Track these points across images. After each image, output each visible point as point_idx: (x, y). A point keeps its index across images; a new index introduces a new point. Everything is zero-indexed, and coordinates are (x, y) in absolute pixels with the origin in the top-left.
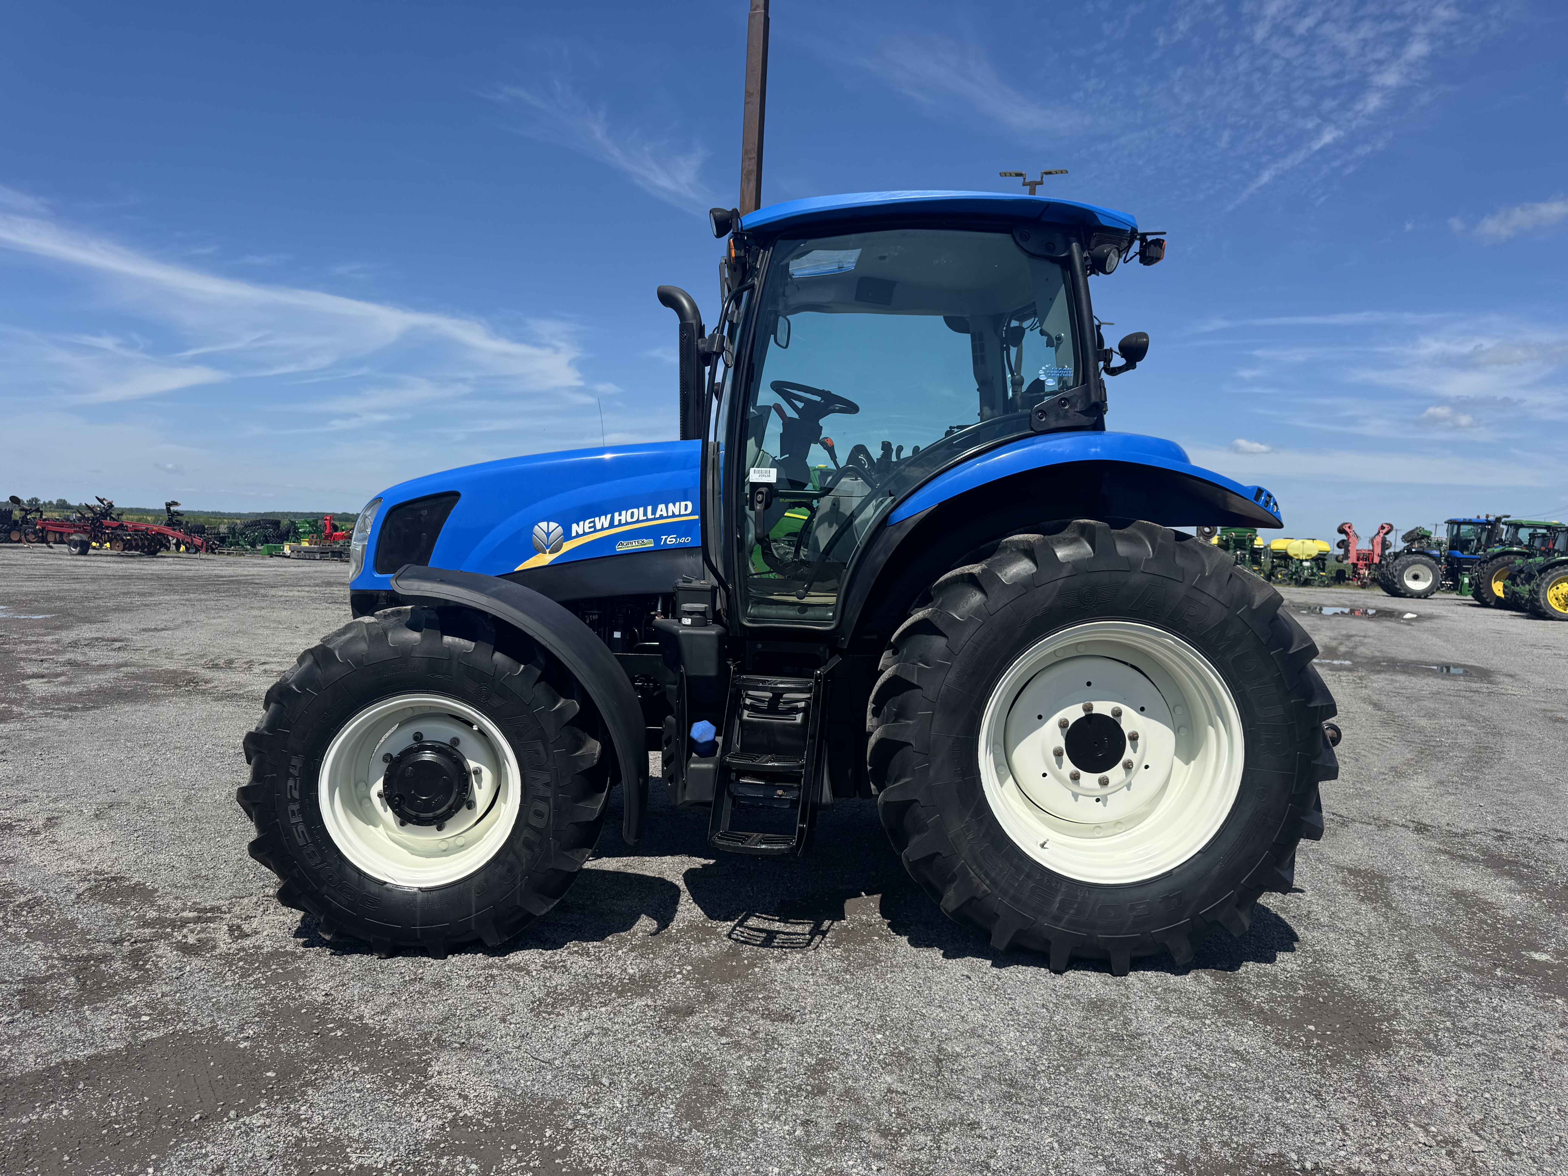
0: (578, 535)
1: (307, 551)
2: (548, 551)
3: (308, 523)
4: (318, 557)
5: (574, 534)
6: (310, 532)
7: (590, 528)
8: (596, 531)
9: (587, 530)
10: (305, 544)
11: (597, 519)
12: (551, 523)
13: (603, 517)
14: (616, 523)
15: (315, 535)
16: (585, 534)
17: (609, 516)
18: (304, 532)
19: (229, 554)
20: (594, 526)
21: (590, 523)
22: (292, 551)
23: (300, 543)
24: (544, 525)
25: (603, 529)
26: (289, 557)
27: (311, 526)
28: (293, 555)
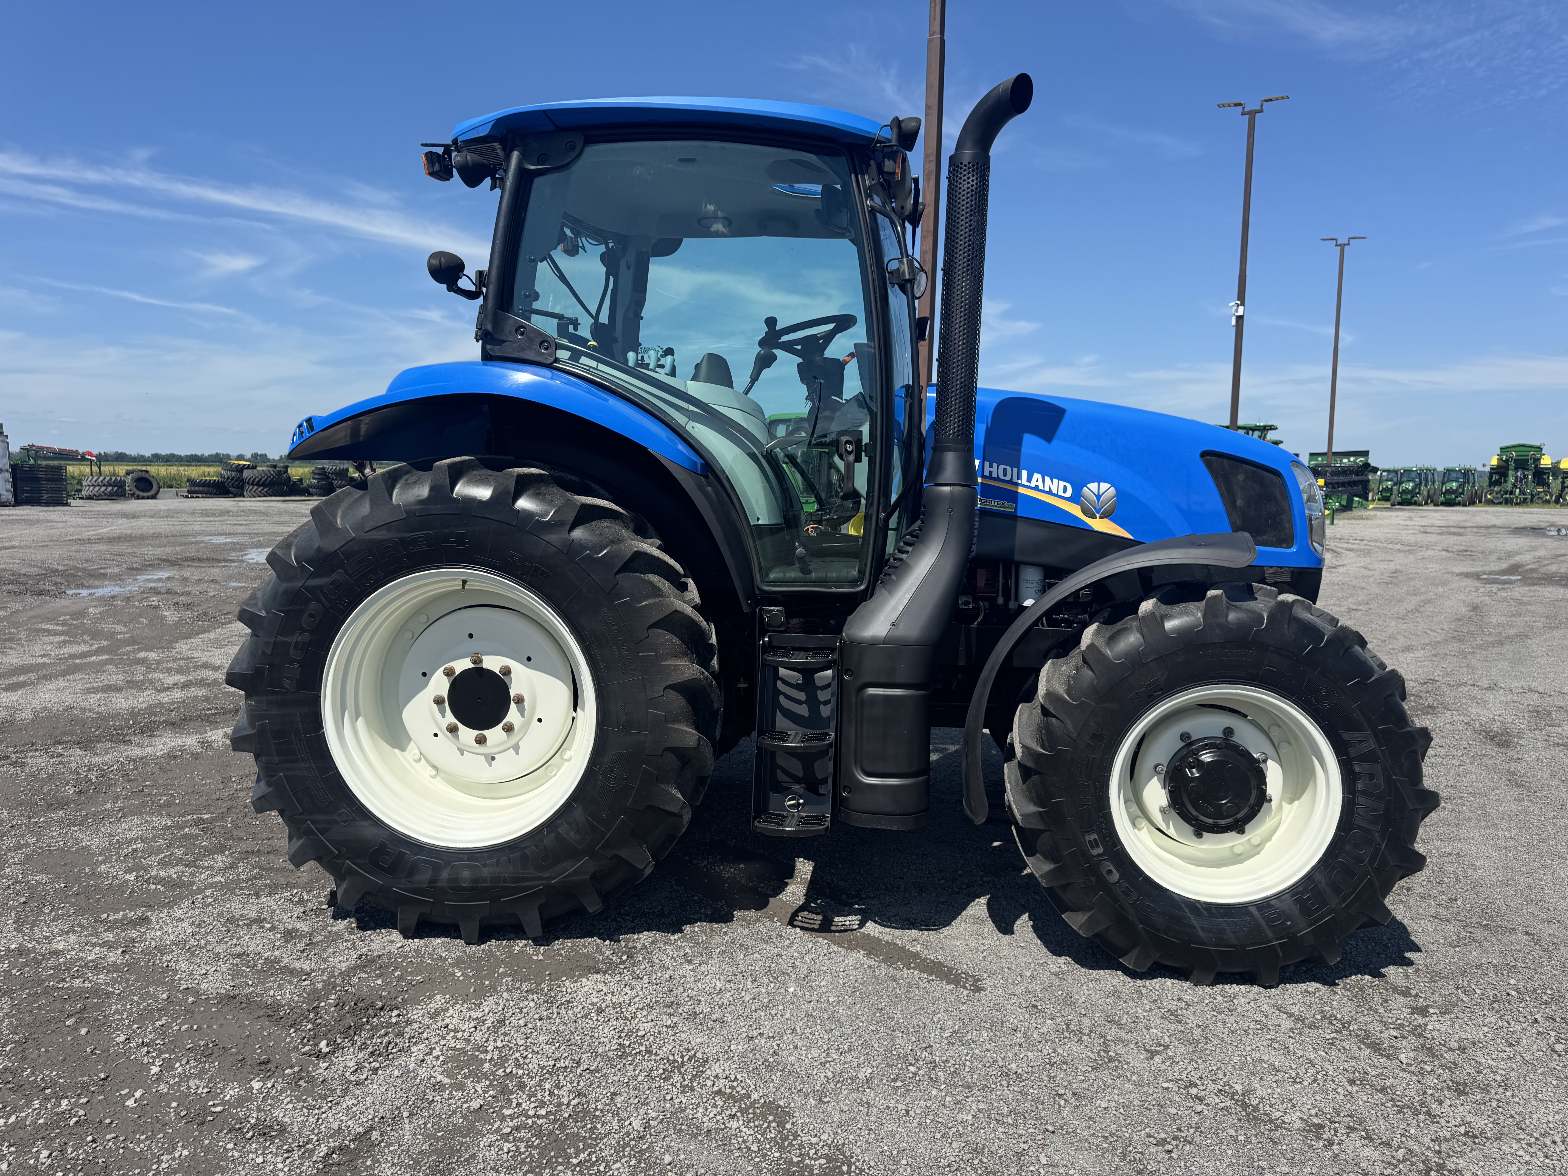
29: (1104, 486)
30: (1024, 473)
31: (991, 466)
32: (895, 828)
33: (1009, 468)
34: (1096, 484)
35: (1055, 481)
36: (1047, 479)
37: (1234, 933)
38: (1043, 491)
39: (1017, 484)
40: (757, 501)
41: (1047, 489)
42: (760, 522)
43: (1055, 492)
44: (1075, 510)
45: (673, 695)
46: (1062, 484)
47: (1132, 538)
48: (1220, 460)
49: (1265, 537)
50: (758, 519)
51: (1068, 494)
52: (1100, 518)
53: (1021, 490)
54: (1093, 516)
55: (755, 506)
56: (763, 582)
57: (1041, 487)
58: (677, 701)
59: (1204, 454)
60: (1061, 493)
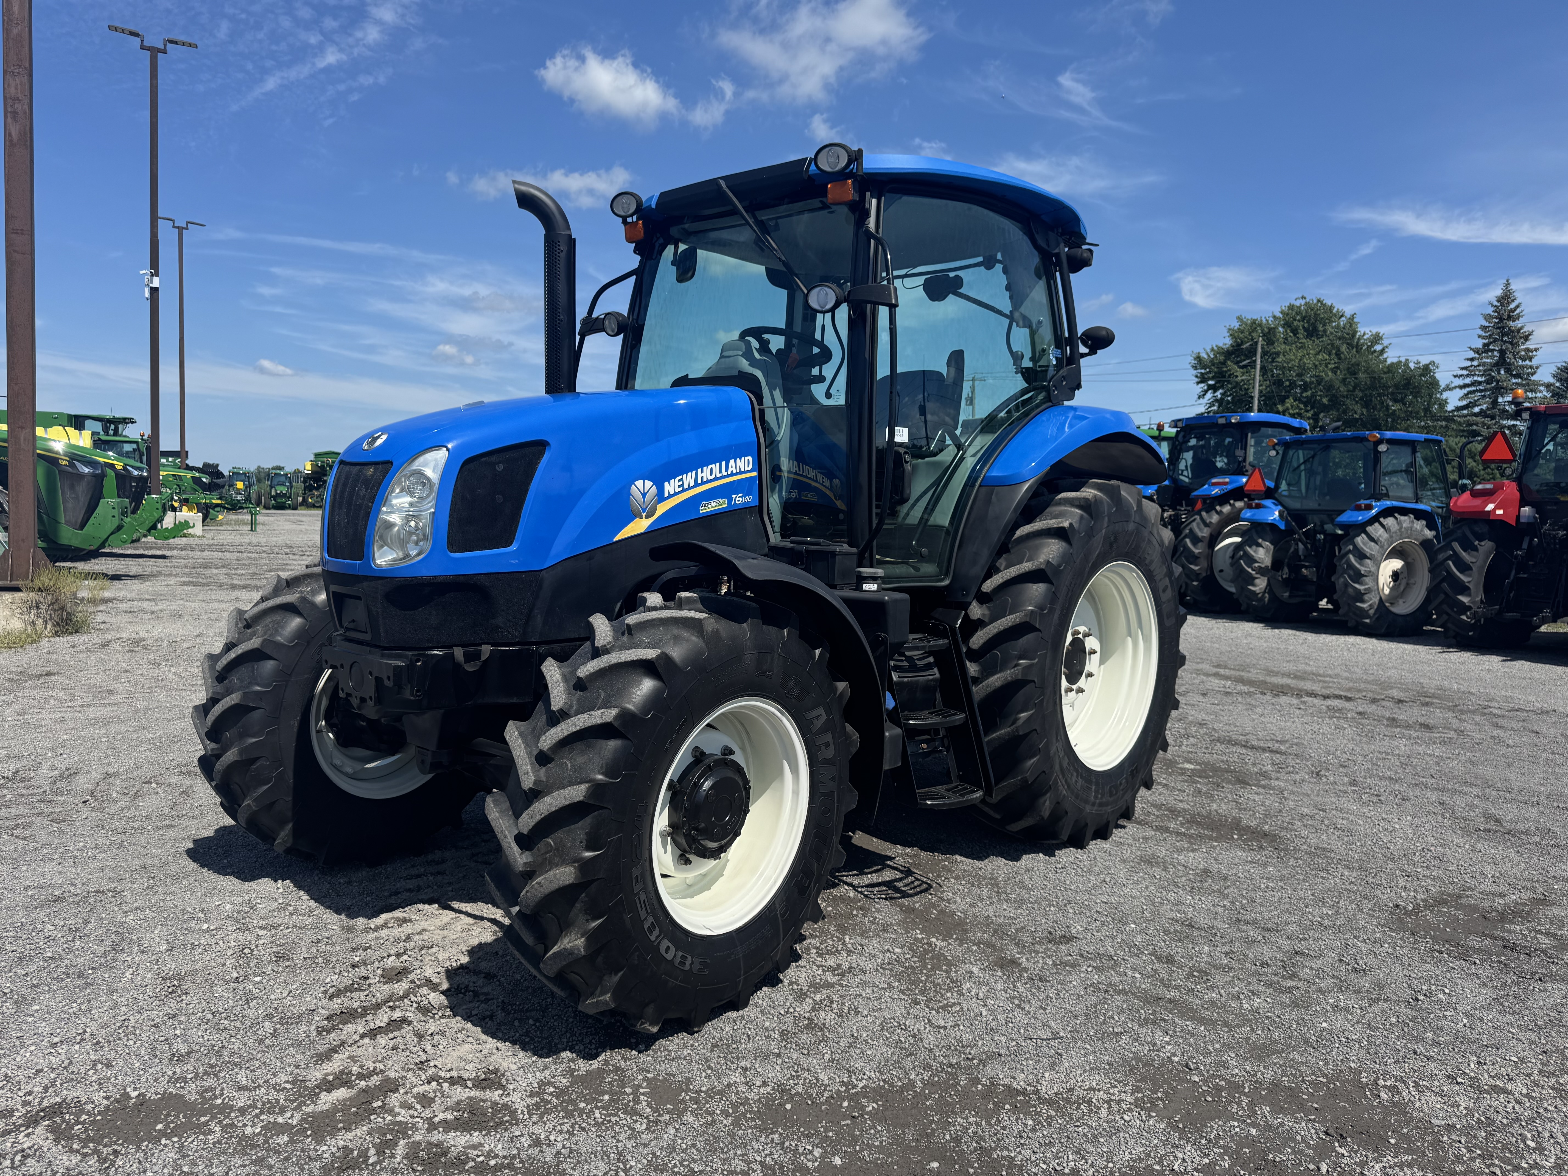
0: (670, 496)
2: (644, 515)
5: (666, 495)
7: (679, 486)
8: (684, 490)
9: (677, 490)
11: (685, 476)
12: (646, 481)
13: (689, 474)
14: (700, 481)
16: (676, 494)
17: (694, 472)
20: (682, 485)
21: (679, 481)
24: (639, 483)
25: (689, 488)
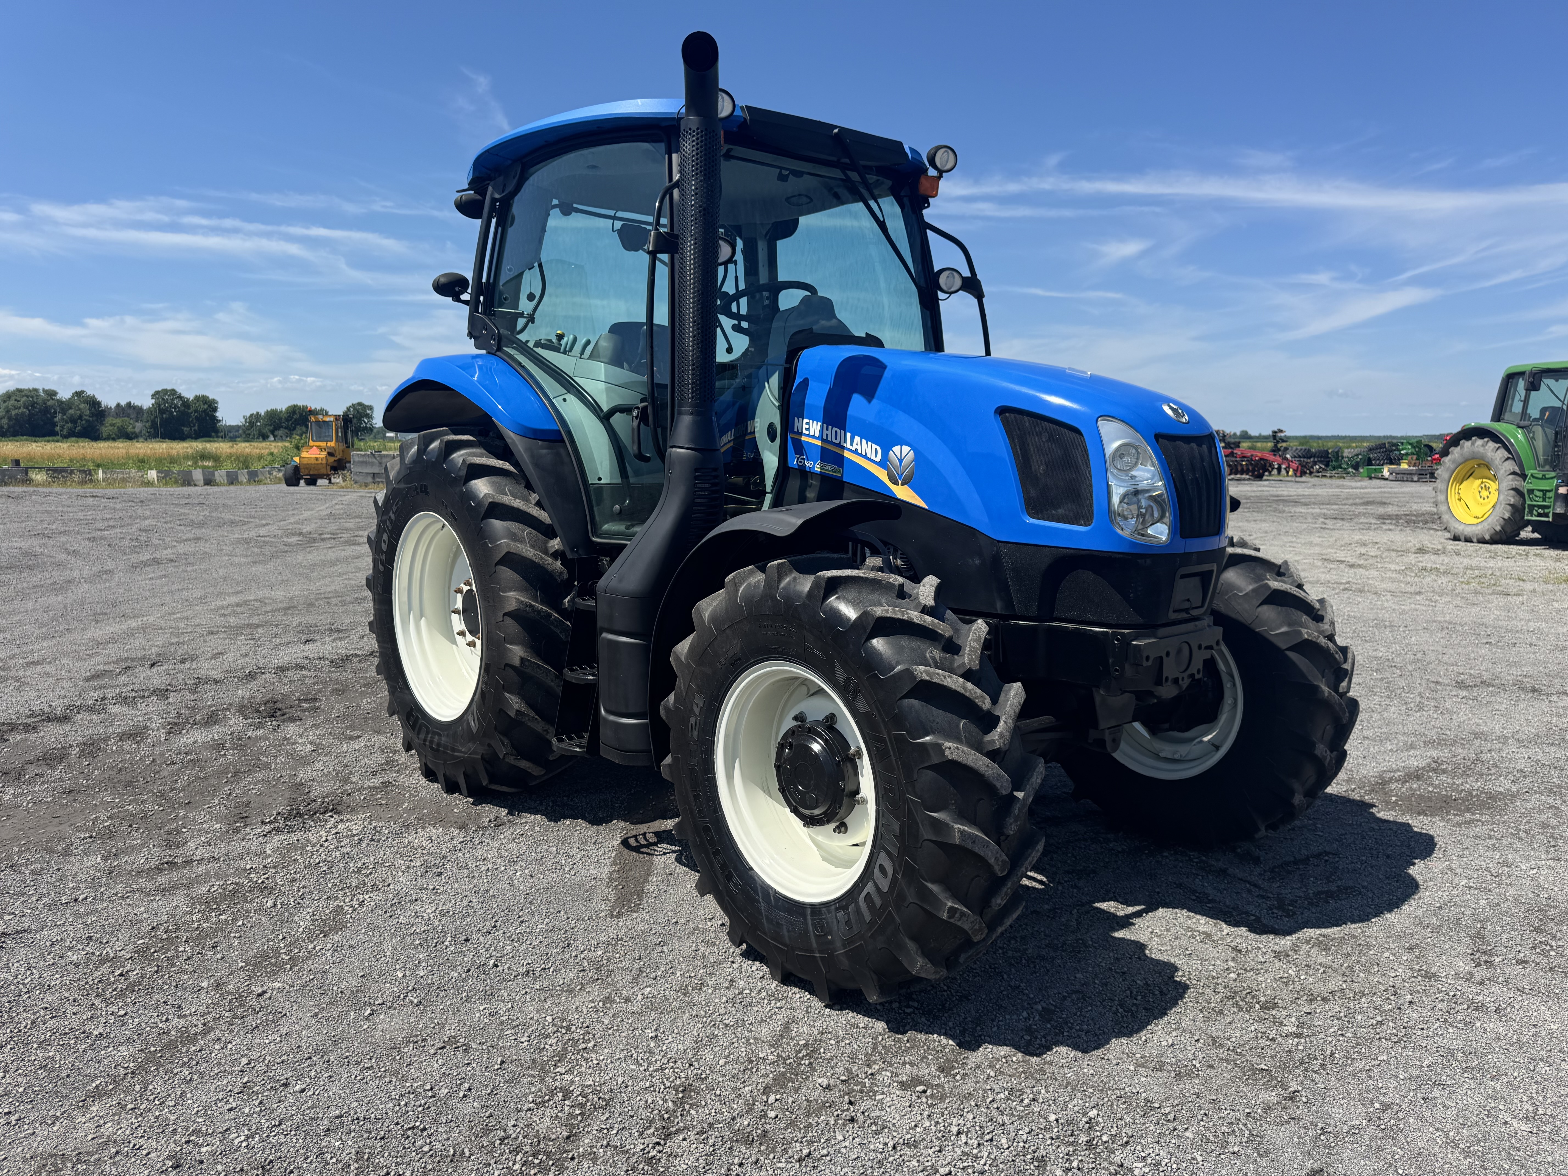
1: (1403, 473)
3: (1410, 444)
4: (1416, 478)
6: (1412, 454)
10: (1404, 466)
15: (1415, 457)
18: (1407, 454)
19: (1331, 477)
22: (1391, 474)
23: (1399, 464)
26: (1387, 479)
27: (1413, 447)
28: (1391, 478)
29: (906, 449)
30: (849, 435)
31: (827, 429)
32: (617, 762)
33: (838, 430)
34: (899, 447)
35: (870, 443)
36: (864, 441)
37: (788, 931)
38: (860, 455)
39: (843, 448)
40: (601, 462)
41: (864, 453)
42: (602, 482)
43: (869, 456)
44: (882, 475)
45: (509, 621)
46: (875, 446)
47: (926, 507)
48: (1019, 416)
49: (1061, 511)
50: (600, 479)
51: (878, 459)
52: (902, 484)
53: (847, 454)
54: (896, 483)
55: (599, 467)
56: (595, 534)
57: (859, 451)
58: (512, 626)
59: (1002, 411)
60: (873, 458)
